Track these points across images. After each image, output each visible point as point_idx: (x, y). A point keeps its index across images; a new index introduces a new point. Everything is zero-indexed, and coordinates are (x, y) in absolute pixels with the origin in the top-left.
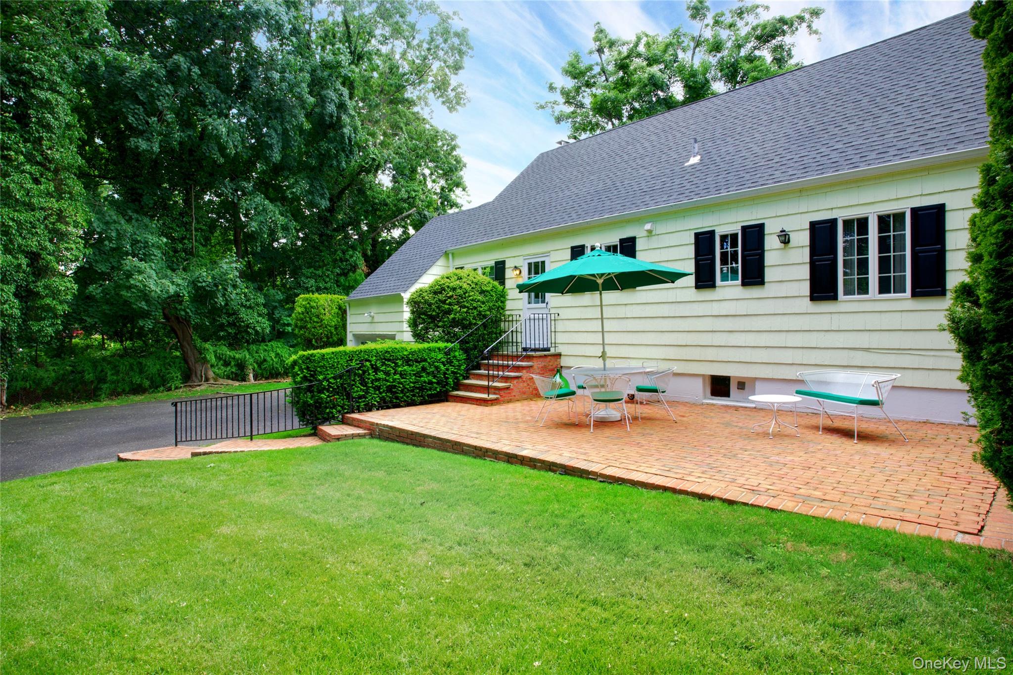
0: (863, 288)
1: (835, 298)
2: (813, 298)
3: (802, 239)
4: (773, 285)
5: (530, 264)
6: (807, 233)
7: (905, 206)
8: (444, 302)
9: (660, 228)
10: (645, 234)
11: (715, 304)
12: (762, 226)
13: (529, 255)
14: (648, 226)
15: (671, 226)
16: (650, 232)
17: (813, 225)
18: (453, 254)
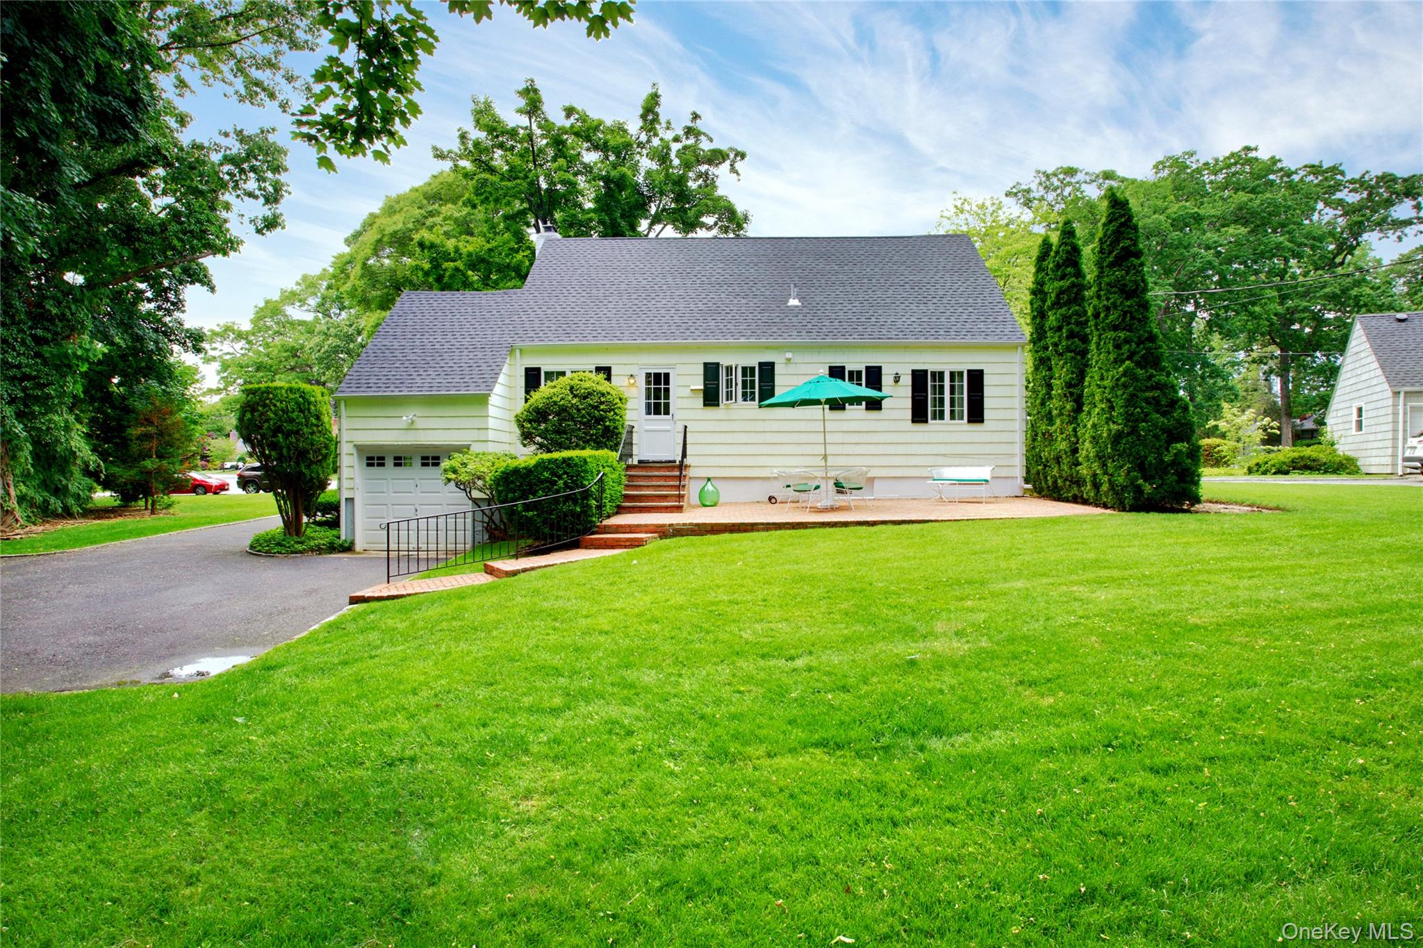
0: (942, 417)
1: (926, 421)
2: (913, 421)
3: (907, 380)
4: (888, 411)
5: (648, 375)
6: (910, 377)
7: (964, 368)
8: (596, 408)
9: (798, 358)
10: (784, 361)
11: (845, 423)
12: (880, 368)
13: (646, 364)
14: (789, 355)
15: (808, 358)
16: (789, 360)
17: (914, 371)
18: (521, 350)
